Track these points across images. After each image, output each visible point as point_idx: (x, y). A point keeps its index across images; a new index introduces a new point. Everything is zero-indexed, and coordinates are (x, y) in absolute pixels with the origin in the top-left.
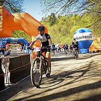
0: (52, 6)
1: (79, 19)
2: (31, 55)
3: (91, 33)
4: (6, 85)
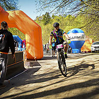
0: (46, 5)
1: (72, 20)
3: (83, 34)
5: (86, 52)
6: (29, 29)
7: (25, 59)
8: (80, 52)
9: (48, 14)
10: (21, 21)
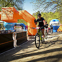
0: (38, 7)
1: (52, 15)
2: (27, 32)
4: (15, 46)
5: (60, 32)
6: (30, 20)
7: (27, 35)
8: (57, 32)
9: (39, 12)
10: (25, 15)
